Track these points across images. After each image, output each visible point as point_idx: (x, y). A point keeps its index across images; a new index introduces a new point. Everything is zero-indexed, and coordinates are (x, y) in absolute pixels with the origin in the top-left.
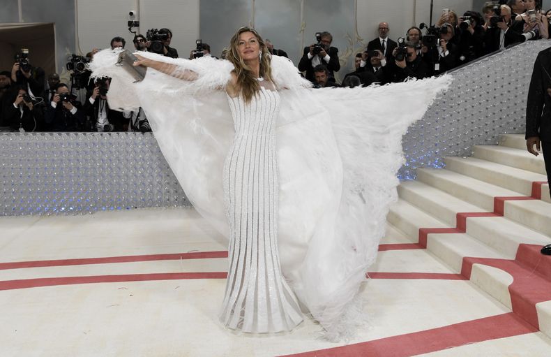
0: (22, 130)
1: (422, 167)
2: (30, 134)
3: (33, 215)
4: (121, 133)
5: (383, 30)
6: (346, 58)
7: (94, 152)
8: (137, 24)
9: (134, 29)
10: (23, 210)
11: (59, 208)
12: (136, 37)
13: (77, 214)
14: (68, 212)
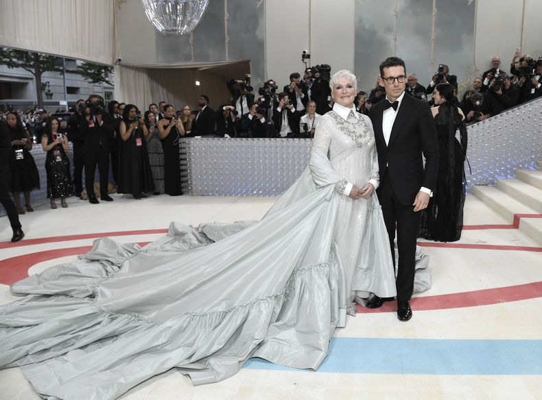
0: (226, 135)
1: (520, 168)
2: (233, 139)
3: (235, 195)
4: (295, 139)
5: (496, 63)
6: (466, 85)
7: (277, 153)
8: (308, 57)
9: (306, 60)
10: (228, 193)
11: (253, 191)
12: (307, 69)
13: (264, 196)
14: (258, 195)
